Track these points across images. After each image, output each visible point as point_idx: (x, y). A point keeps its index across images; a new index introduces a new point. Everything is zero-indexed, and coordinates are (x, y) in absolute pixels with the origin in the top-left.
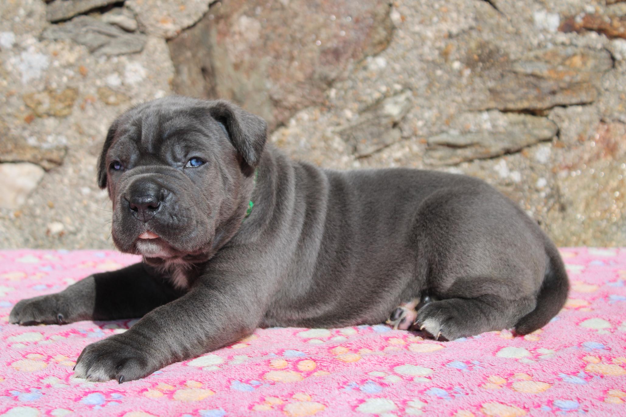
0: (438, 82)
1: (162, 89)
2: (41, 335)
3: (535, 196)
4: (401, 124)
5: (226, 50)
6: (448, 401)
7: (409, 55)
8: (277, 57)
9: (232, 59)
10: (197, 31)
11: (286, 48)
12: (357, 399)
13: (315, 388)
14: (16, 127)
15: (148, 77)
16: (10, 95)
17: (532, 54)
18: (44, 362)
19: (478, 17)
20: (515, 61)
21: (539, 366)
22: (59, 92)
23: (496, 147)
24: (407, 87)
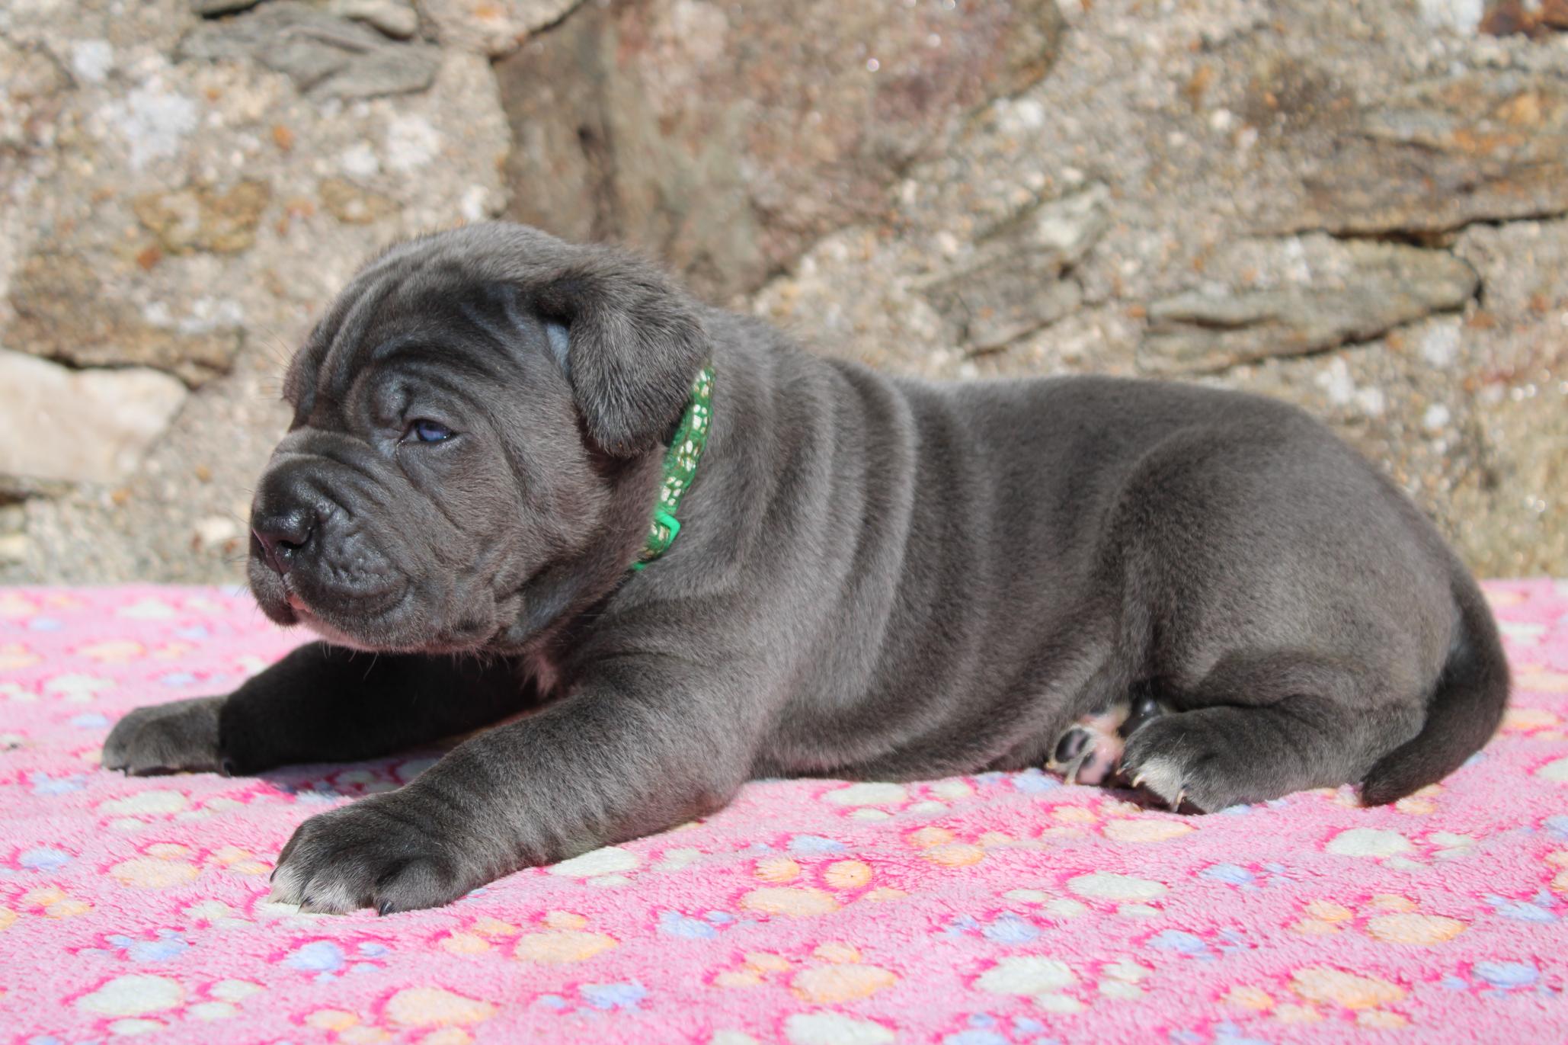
0: (1175, 163)
1: (481, 183)
2: (183, 798)
3: (1420, 451)
4: (1083, 270)
5: (640, 85)
6: (1205, 963)
7: (1101, 94)
8: (769, 101)
9: (656, 105)
10: (566, 36)
11: (792, 78)
12: (975, 959)
13: (870, 931)
14: (117, 279)
15: (445, 153)
16: (101, 198)
17: (1412, 92)
18: (190, 865)
20: (1370, 109)
21: (1435, 876)
22: (223, 190)
23: (1322, 327)
24: (1096, 175)
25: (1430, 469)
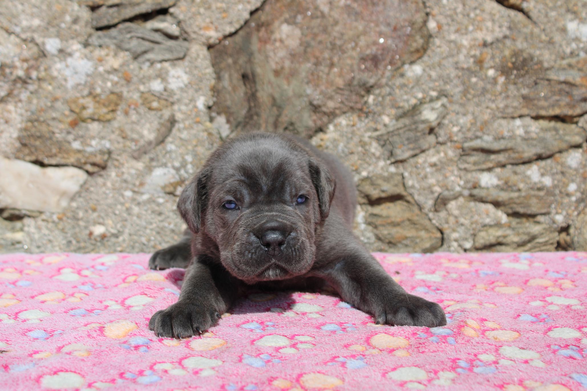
0: (473, 89)
1: (203, 95)
3: (566, 200)
4: (437, 130)
5: (267, 57)
7: (445, 62)
8: (317, 64)
9: (274, 66)
10: (237, 38)
11: (326, 55)
14: (61, 132)
15: (190, 83)
16: (56, 99)
17: (565, 62)
19: (512, 26)
20: (547, 69)
22: (103, 97)
23: (529, 153)
24: (442, 94)
25: (570, 207)
